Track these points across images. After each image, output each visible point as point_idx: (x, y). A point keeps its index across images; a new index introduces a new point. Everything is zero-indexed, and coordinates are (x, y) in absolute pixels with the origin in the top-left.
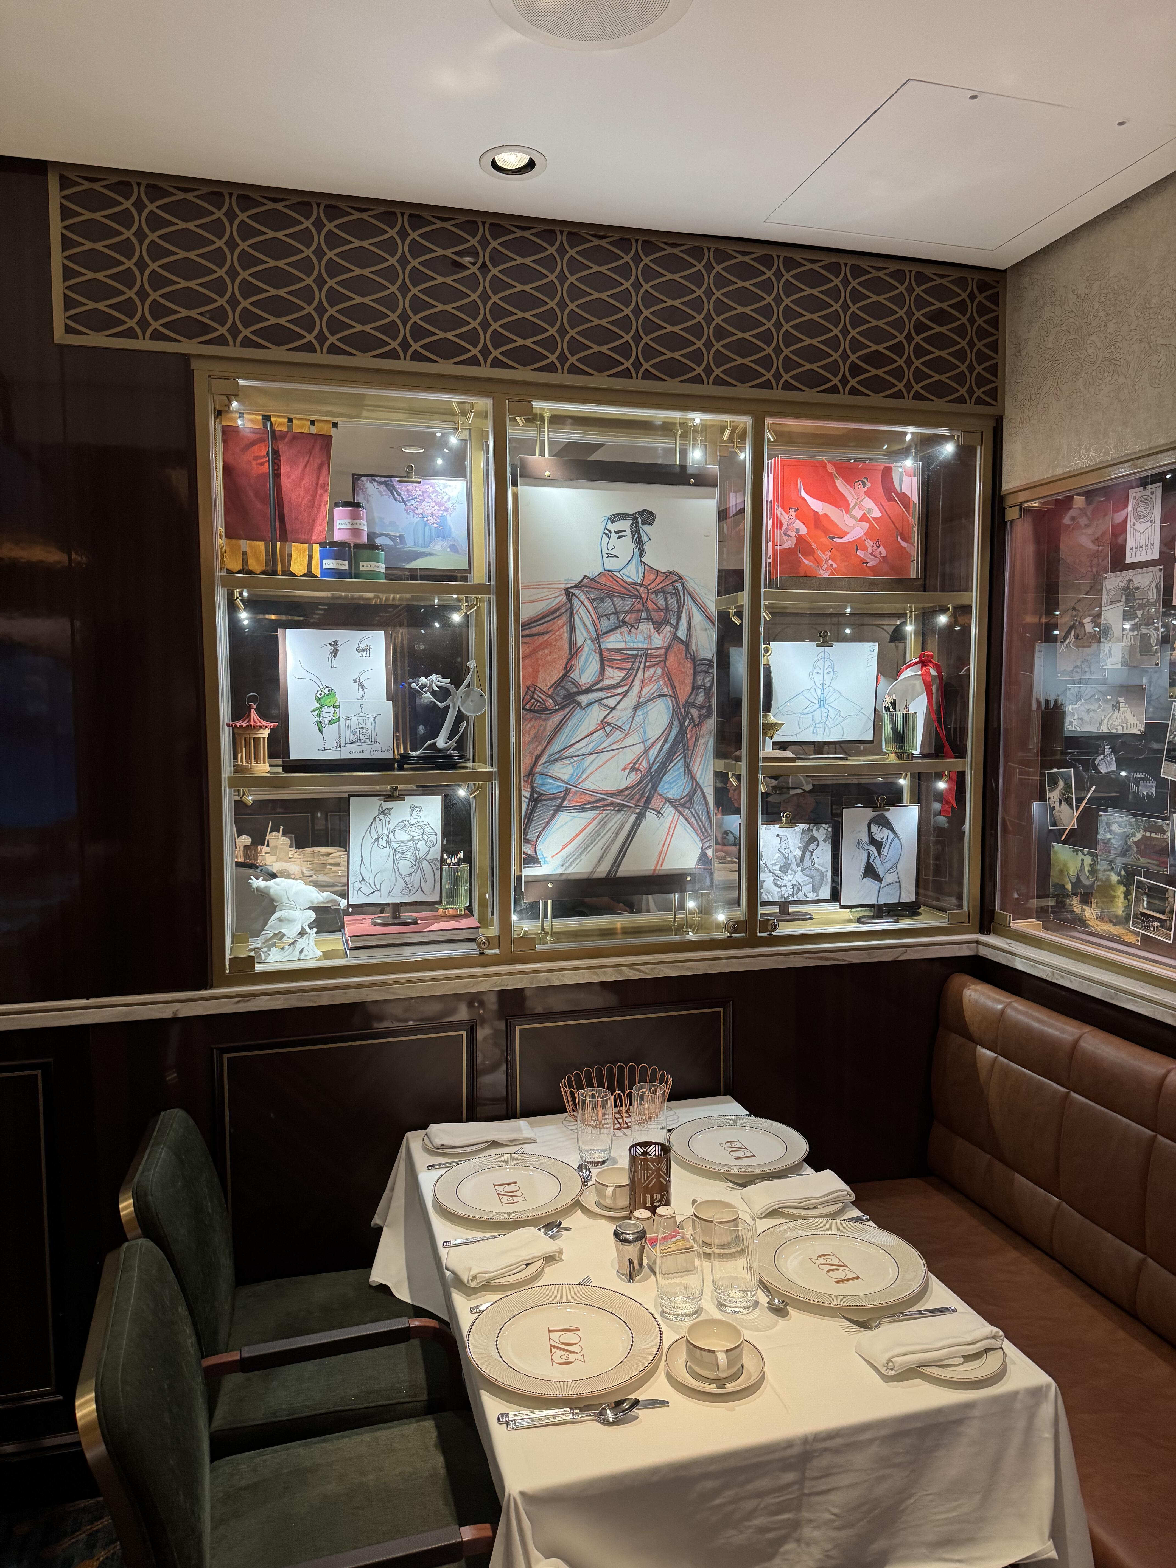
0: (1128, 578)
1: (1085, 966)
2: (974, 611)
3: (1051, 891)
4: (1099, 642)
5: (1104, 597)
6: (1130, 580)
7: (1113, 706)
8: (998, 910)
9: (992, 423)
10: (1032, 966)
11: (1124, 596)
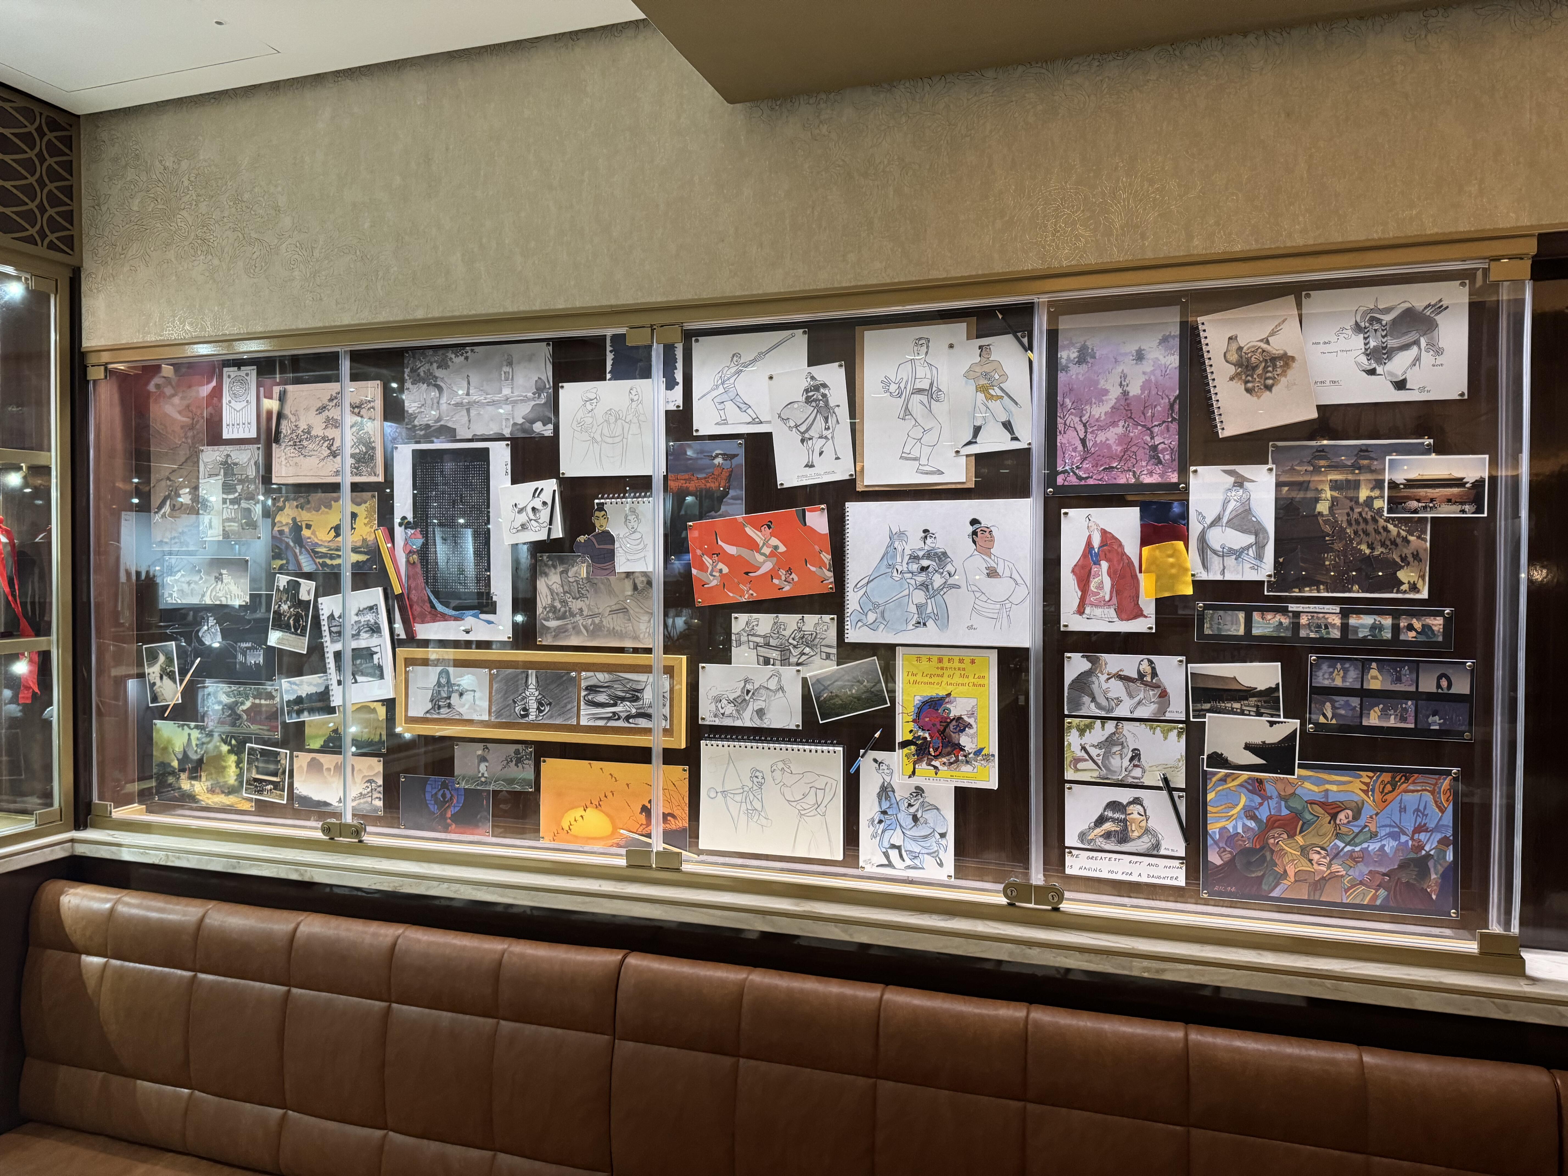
0: (225, 453)
1: (201, 842)
2: (53, 473)
3: (155, 771)
4: (198, 514)
5: (202, 469)
6: (228, 456)
7: (216, 578)
8: (95, 800)
9: (67, 274)
10: (142, 853)
11: (222, 471)
